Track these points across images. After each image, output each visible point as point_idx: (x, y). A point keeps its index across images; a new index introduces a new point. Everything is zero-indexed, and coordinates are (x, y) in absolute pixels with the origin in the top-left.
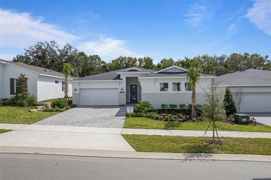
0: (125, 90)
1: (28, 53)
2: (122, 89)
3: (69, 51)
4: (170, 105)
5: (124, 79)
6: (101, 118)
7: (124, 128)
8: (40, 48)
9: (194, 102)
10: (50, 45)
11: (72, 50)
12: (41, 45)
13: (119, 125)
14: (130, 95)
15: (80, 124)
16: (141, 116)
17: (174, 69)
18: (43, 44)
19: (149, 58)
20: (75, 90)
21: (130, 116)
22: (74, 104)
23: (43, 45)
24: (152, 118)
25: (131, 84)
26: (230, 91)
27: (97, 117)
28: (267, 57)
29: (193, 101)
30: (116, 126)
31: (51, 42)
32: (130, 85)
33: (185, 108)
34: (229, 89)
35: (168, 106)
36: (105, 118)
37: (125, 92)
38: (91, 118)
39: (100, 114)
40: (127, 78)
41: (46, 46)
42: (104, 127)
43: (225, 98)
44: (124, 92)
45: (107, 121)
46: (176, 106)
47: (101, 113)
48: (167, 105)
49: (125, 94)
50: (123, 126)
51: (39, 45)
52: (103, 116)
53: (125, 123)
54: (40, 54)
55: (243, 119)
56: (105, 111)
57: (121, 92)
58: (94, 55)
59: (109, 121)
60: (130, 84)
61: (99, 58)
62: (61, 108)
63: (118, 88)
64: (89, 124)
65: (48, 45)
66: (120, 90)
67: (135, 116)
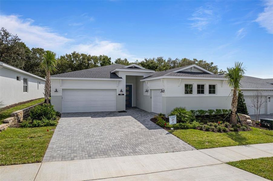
0: (124, 93)
5: (124, 79)
16: (187, 128)
19: (107, 57)
21: (172, 129)
34: (242, 93)
37: (125, 95)
40: (127, 76)
44: (123, 94)
49: (124, 97)
57: (119, 95)
63: (116, 89)
66: (118, 92)
67: (178, 128)
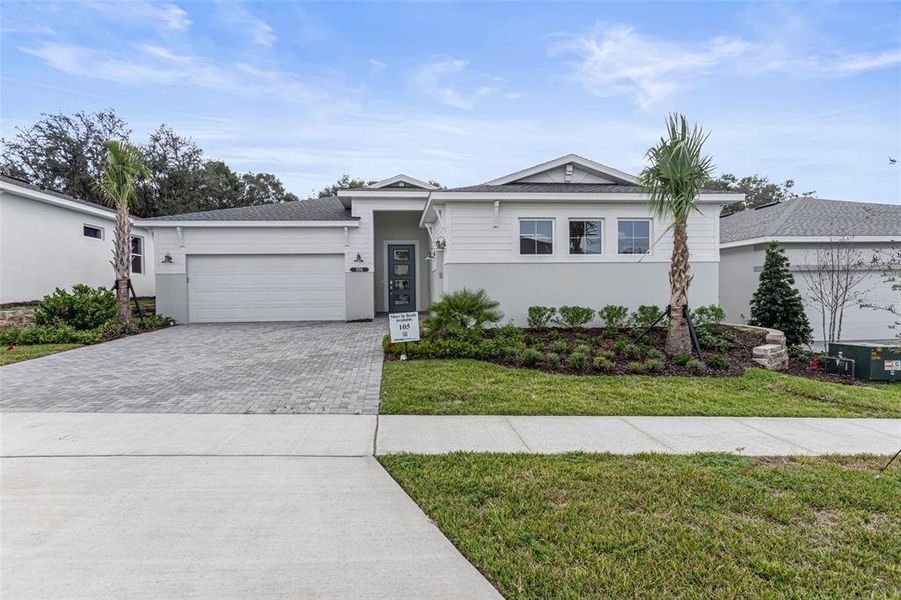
0: (369, 263)
1: (16, 153)
2: (359, 256)
3: (171, 155)
4: (564, 310)
5: (368, 221)
6: (269, 365)
7: (384, 411)
8: (58, 137)
9: (683, 292)
10: (98, 126)
11: (184, 150)
12: (65, 126)
13: (354, 397)
14: (386, 284)
15: (143, 400)
16: (456, 355)
17: (570, 168)
18: (68, 120)
20: (168, 259)
21: (403, 357)
22: (164, 317)
23: (70, 127)
24: (511, 363)
25: (390, 242)
26: (786, 259)
27: (250, 361)
28: (789, 184)
29: (678, 285)
30: (344, 406)
31: (101, 117)
32: (389, 246)
33: (624, 322)
34: (782, 251)
35: (558, 315)
36: (284, 368)
37: (372, 269)
38: (218, 367)
39: (265, 350)
40: (377, 214)
41: (83, 129)
42: (273, 412)
43: (762, 284)
44: (366, 270)
45: (293, 380)
46: (588, 313)
47: (272, 348)
48: (553, 310)
49: (369, 277)
50: (377, 402)
51: (55, 124)
52: (277, 357)
53: (386, 387)
54: (60, 158)
55: (887, 363)
56: (291, 338)
57: (353, 270)
58: (260, 176)
59: (303, 379)
60: (386, 243)
61: (276, 186)
62: (84, 327)
63: (343, 254)
64: (195, 395)
65: (89, 127)
66: (350, 262)
67: (427, 354)
